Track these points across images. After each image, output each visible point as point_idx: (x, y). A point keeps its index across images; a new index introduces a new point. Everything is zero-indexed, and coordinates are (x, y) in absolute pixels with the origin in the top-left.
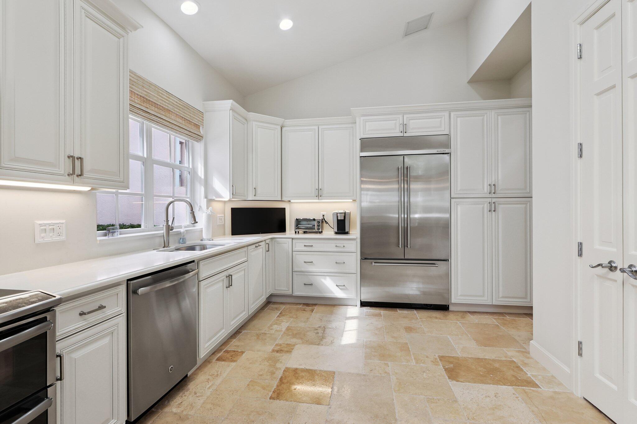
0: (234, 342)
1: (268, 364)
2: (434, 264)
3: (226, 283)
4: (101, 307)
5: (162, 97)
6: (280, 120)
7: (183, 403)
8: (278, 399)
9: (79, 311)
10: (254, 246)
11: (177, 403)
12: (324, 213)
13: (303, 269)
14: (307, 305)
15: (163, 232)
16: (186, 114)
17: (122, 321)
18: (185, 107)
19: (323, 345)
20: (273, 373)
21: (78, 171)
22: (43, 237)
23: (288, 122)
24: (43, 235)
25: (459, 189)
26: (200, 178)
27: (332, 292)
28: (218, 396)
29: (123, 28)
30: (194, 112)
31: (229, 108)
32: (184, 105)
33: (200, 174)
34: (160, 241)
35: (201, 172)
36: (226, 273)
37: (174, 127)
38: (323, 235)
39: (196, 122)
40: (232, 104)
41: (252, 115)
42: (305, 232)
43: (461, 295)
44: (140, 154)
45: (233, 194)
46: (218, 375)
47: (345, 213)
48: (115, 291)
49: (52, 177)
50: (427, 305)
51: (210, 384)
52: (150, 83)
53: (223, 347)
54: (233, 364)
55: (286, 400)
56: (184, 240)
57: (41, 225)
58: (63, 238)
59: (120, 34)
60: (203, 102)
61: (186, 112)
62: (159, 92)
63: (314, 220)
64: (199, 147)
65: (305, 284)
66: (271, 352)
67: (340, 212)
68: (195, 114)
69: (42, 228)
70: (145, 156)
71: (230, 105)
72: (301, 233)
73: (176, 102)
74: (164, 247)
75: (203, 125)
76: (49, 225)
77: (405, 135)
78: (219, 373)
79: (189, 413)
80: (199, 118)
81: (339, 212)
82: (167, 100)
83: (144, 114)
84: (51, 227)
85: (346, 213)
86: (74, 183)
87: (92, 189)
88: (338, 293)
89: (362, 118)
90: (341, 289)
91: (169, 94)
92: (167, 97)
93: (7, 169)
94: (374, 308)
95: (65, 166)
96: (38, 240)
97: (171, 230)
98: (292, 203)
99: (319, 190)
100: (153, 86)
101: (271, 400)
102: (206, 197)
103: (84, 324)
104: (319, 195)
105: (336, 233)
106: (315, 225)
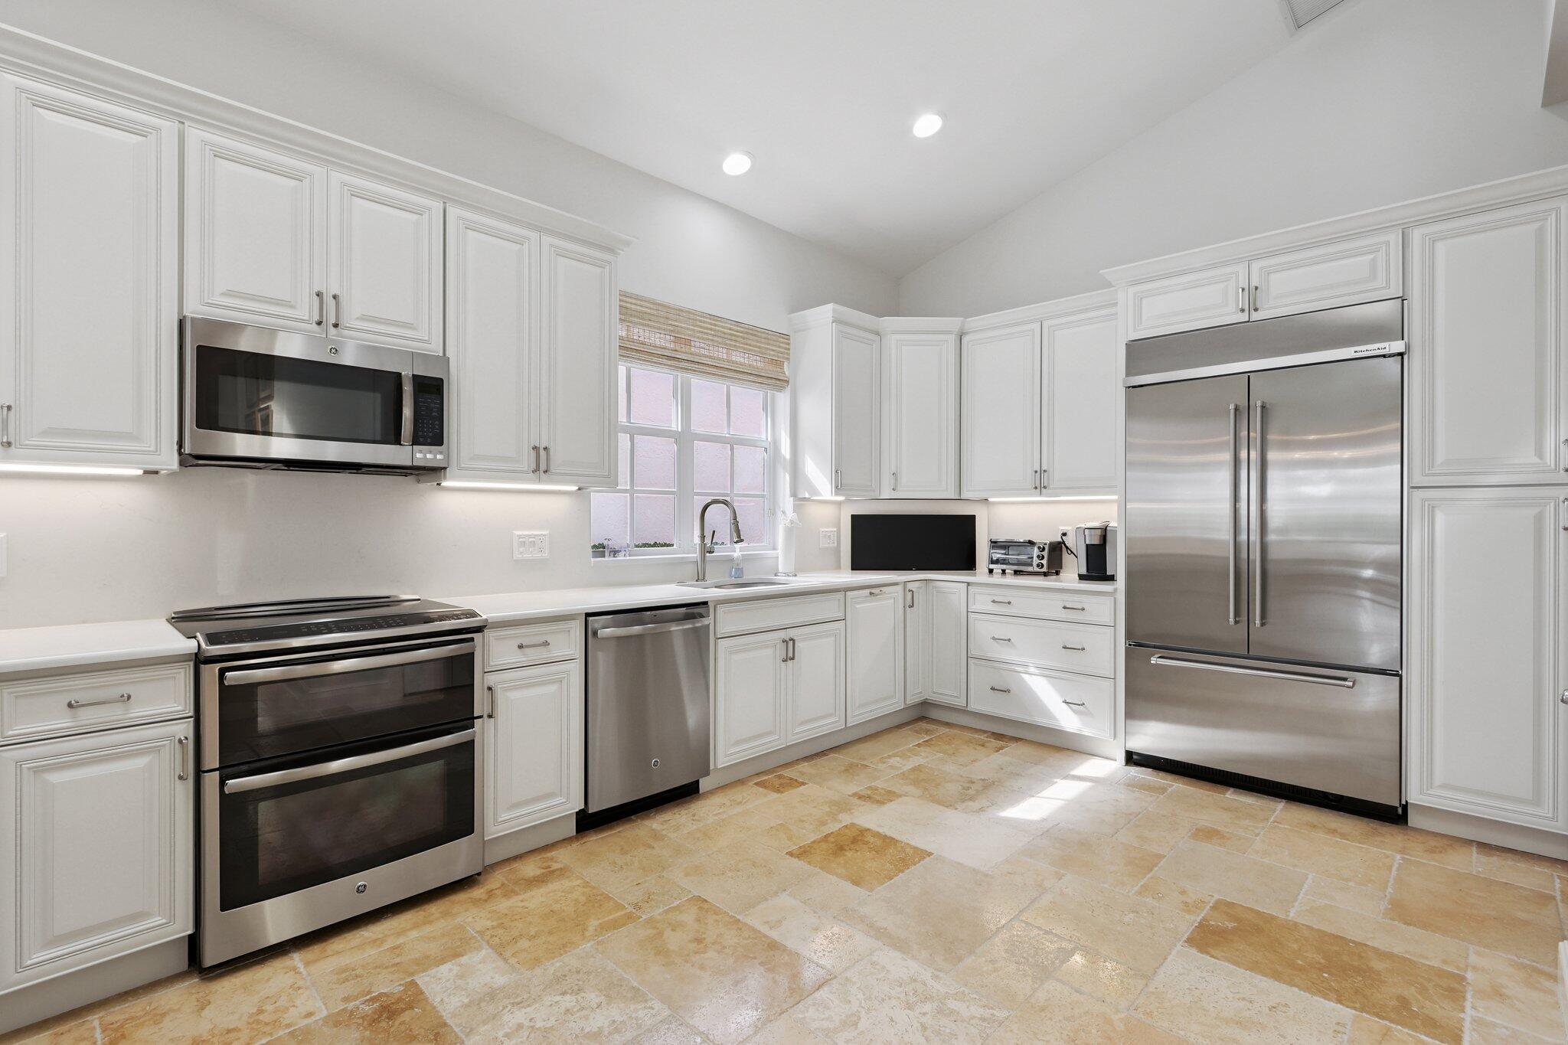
0: (805, 767)
1: (828, 810)
2: (1345, 679)
3: (781, 652)
4: (546, 644)
5: (701, 327)
6: (953, 323)
7: (670, 822)
8: (798, 858)
9: (519, 641)
10: (867, 592)
11: (663, 819)
12: (1067, 528)
13: (989, 655)
14: (999, 736)
15: (696, 555)
16: (750, 346)
17: (576, 669)
18: (747, 333)
19: (956, 809)
20: (823, 823)
21: (543, 467)
22: (522, 553)
23: (974, 322)
24: (521, 549)
25: (1440, 457)
26: (784, 458)
27: (1053, 718)
28: (718, 827)
29: (611, 251)
30: (768, 339)
31: (831, 319)
32: (746, 330)
33: (783, 452)
34: (691, 570)
35: (785, 450)
36: (783, 635)
37: (726, 373)
38: (1061, 582)
39: (773, 355)
40: (834, 311)
41: (889, 322)
42: (1016, 573)
43: (1443, 786)
44: (674, 427)
45: (837, 487)
46: (741, 802)
47: (1106, 529)
48: (566, 626)
49: (513, 474)
50: (1325, 795)
51: (721, 811)
52: (679, 310)
53: (779, 769)
54: (776, 795)
55: (809, 863)
56: (740, 572)
57: (520, 537)
58: (546, 555)
59: (602, 261)
60: (789, 316)
61: (749, 342)
62: (696, 320)
63: (1031, 543)
64: (783, 399)
65: (993, 689)
66: (849, 796)
67: (1088, 527)
68: (770, 342)
69: (521, 540)
70: (680, 430)
71: (830, 314)
72: (1010, 573)
73: (730, 329)
74: (697, 581)
75: (788, 359)
76: (529, 536)
77: (1255, 316)
78: (744, 801)
79: (669, 834)
80: (779, 347)
81: (1086, 527)
82: (711, 329)
83: (669, 363)
84: (531, 540)
85: (1108, 528)
86: (540, 481)
87: (579, 489)
88: (1068, 721)
89: (1132, 290)
90: (1074, 711)
91: (715, 318)
92: (711, 324)
93: (467, 469)
94: (1161, 774)
95: (527, 460)
96: (517, 556)
97: (710, 552)
98: (994, 503)
99: (1041, 472)
100: (686, 312)
101: (788, 856)
102: (794, 494)
103: (524, 659)
104: (1041, 483)
105: (1082, 577)
106: (1032, 558)
